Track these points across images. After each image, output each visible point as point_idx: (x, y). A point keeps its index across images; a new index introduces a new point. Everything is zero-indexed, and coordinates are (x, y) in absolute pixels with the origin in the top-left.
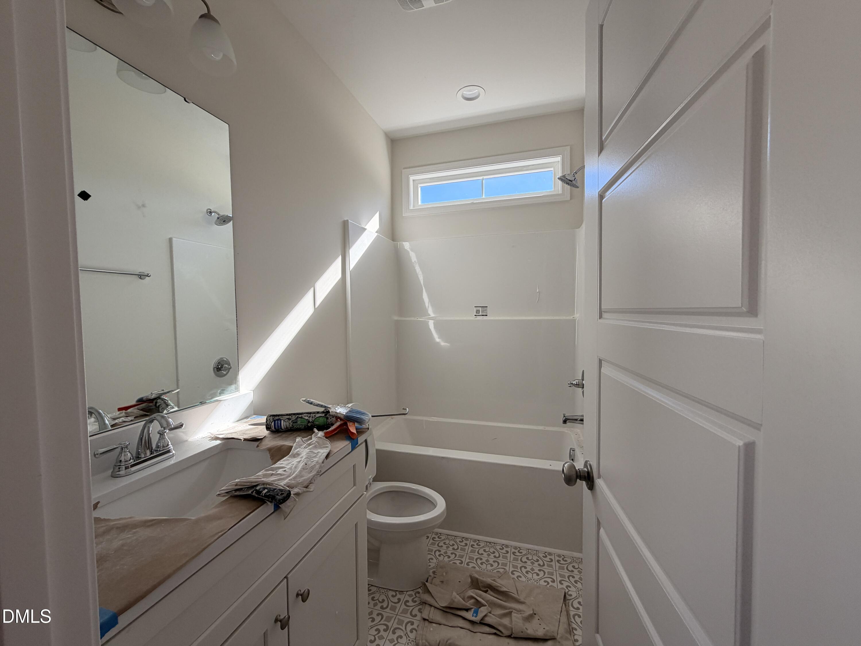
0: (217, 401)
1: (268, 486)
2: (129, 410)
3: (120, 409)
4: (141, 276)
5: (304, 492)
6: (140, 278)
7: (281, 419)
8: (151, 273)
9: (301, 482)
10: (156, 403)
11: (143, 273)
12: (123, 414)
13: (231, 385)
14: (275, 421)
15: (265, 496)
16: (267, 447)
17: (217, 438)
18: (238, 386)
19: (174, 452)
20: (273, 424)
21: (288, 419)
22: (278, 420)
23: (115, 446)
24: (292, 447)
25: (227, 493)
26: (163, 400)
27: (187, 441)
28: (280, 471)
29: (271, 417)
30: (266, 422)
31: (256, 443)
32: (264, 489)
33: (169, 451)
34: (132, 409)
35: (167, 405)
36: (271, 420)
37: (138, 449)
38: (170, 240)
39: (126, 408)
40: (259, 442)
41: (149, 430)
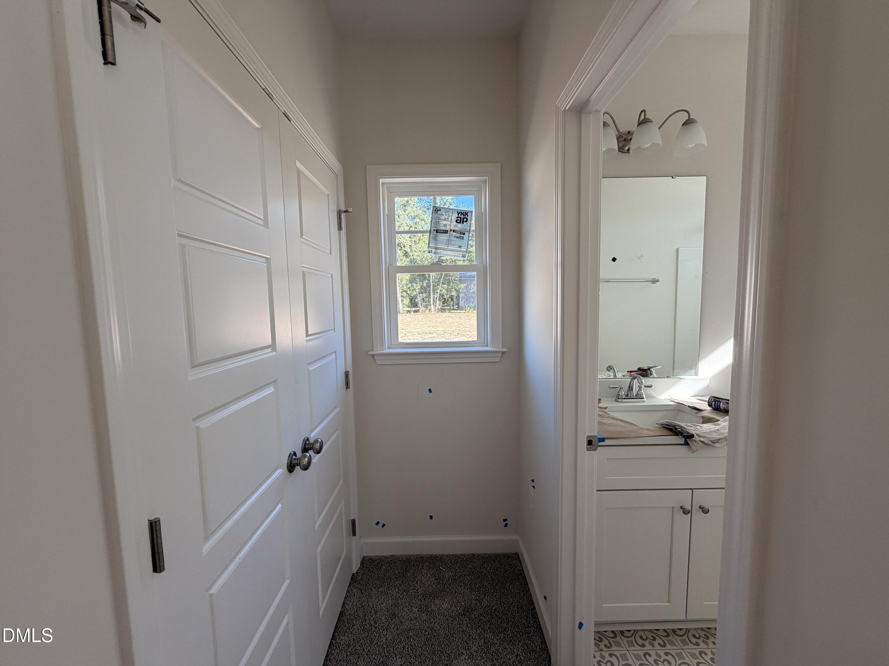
0: (679, 378)
1: (682, 428)
2: (632, 373)
3: (628, 372)
4: (654, 281)
5: (710, 445)
6: (653, 283)
7: (721, 401)
8: (660, 279)
9: (709, 437)
10: (647, 372)
11: (656, 279)
12: (628, 375)
13: (692, 369)
14: (715, 401)
15: (679, 431)
16: (703, 415)
17: (674, 402)
18: (698, 371)
19: (645, 400)
20: (713, 403)
21: (726, 403)
22: (718, 401)
23: (617, 386)
24: (719, 420)
25: (661, 424)
26: (651, 371)
27: (655, 397)
28: (698, 427)
29: (713, 398)
30: (709, 400)
31: (696, 411)
32: (680, 428)
33: (643, 398)
34: (633, 373)
35: (651, 374)
36: (713, 400)
37: (628, 392)
38: (677, 250)
39: (631, 372)
40: (698, 411)
41: (633, 383)
